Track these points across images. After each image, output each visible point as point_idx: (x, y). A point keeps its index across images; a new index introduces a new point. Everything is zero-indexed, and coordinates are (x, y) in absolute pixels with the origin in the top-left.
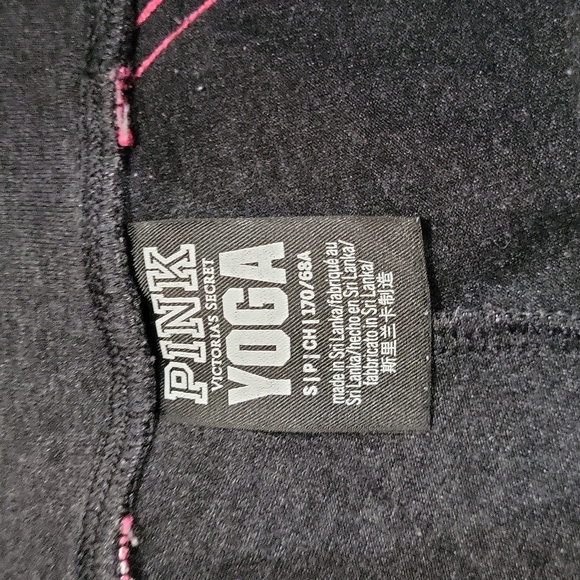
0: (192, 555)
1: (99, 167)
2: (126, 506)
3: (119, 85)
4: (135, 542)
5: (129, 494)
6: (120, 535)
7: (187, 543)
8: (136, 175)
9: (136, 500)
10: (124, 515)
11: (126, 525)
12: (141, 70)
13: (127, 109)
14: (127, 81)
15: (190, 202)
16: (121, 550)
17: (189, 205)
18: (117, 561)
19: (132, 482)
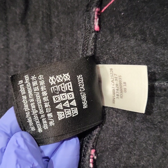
0: (114, 163)
1: (88, 37)
2: (93, 146)
3: (96, 13)
4: (95, 158)
5: (94, 143)
6: (90, 155)
7: (113, 159)
8: (99, 39)
9: (96, 145)
10: (92, 149)
11: (93, 152)
12: (103, 10)
13: (98, 19)
14: (98, 12)
15: (116, 48)
16: (91, 159)
17: (115, 50)
18: (89, 163)
19: (95, 139)
